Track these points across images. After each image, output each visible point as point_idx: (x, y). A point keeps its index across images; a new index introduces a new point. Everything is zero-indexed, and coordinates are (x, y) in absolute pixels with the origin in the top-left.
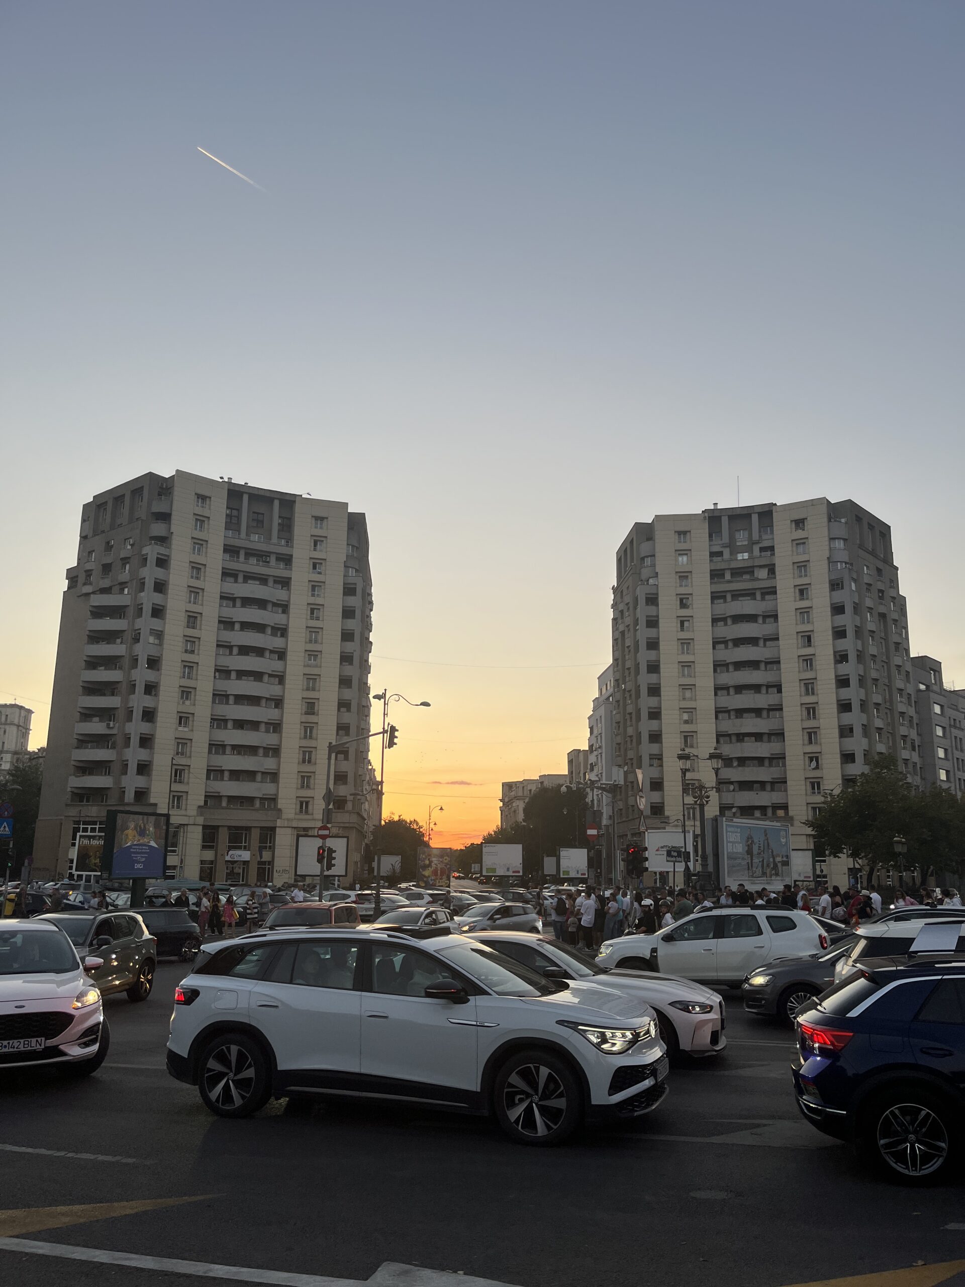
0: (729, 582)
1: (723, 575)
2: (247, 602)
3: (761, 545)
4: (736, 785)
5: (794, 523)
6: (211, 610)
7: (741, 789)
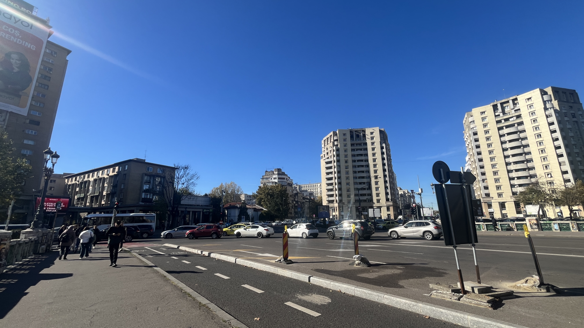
0: (503, 123)
1: (501, 122)
2: (358, 155)
3: (515, 109)
4: (517, 185)
5: (527, 100)
6: (350, 159)
7: (519, 187)
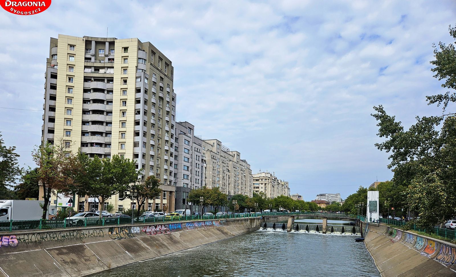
0: (93, 72)
5: (123, 49)
